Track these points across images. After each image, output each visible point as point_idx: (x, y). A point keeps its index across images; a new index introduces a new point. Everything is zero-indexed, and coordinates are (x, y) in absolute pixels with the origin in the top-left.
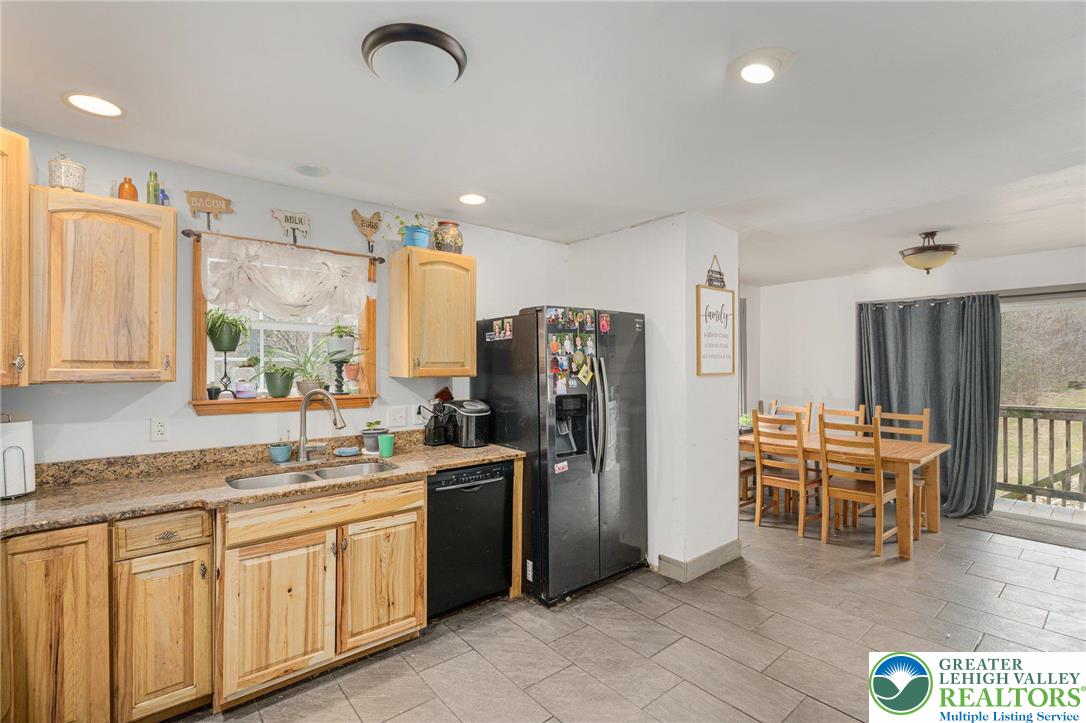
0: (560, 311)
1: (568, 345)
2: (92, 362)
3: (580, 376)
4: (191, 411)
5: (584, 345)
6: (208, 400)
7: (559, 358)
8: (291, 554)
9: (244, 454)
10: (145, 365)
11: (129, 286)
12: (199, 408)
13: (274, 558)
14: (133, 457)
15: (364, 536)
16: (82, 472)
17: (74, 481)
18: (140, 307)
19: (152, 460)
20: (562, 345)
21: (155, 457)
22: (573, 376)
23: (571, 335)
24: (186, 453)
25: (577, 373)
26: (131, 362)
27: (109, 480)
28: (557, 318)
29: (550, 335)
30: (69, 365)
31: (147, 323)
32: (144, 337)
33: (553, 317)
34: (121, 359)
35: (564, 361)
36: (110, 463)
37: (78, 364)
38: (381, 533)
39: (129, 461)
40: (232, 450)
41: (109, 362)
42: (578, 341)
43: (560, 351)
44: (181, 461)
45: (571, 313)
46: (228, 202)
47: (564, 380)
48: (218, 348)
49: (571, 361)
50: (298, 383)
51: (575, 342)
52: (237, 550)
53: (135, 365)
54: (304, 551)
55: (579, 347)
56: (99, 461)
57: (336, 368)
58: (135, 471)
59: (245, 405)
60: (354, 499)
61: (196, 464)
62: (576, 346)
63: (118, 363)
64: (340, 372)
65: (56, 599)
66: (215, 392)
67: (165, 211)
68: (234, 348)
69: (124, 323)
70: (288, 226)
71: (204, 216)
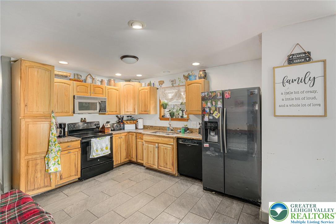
0: (206, 93)
1: (209, 105)
2: (143, 111)
3: (213, 115)
4: (159, 119)
5: (216, 104)
6: (163, 118)
7: (206, 109)
8: (151, 145)
10: (147, 112)
12: (161, 119)
13: (149, 145)
14: (152, 126)
15: (162, 147)
17: (148, 128)
18: (146, 103)
19: (155, 127)
20: (207, 104)
22: (211, 115)
23: (210, 101)
24: (158, 126)
25: (212, 114)
27: (150, 129)
28: (205, 95)
29: (203, 101)
31: (147, 105)
32: (147, 107)
33: (204, 96)
35: (208, 110)
36: (151, 126)
38: (165, 147)
42: (214, 103)
43: (206, 107)
45: (210, 93)
46: (163, 81)
47: (208, 116)
48: (164, 109)
49: (210, 110)
51: (212, 103)
52: (145, 142)
54: (153, 146)
55: (214, 105)
59: (166, 119)
60: (160, 139)
62: (212, 104)
63: (145, 111)
64: (183, 113)
65: (132, 141)
66: (163, 116)
67: (149, 87)
68: (166, 109)
69: (145, 105)
70: (172, 83)
71: (161, 85)
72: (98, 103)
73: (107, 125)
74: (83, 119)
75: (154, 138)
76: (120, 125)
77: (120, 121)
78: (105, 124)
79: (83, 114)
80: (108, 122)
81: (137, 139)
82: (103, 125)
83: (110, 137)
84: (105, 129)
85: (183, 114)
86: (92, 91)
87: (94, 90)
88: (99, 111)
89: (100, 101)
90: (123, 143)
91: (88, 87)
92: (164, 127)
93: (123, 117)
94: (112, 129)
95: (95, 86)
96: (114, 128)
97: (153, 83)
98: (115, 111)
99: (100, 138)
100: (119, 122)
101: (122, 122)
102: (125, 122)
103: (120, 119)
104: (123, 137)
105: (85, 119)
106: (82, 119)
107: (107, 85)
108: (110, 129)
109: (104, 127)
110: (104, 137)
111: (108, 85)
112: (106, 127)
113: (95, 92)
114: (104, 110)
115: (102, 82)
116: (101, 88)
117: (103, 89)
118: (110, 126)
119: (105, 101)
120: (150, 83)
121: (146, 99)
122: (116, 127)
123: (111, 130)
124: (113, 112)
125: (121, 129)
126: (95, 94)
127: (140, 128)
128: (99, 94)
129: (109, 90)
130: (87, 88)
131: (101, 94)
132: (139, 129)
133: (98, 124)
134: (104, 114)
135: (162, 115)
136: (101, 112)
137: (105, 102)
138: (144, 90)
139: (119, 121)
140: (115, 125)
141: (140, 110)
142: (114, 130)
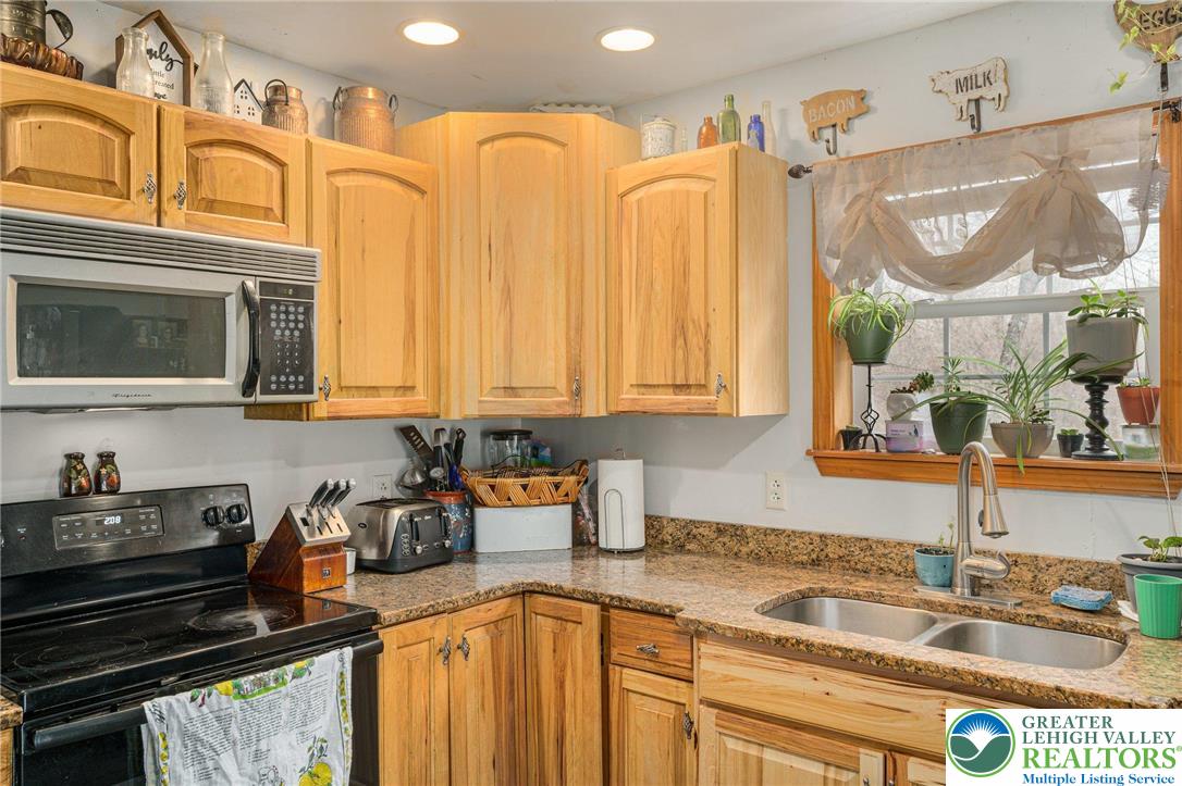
2: (654, 386)
4: (812, 465)
6: (844, 451)
9: (885, 555)
10: (703, 390)
11: (686, 274)
12: (825, 464)
13: (768, 755)
14: (742, 528)
16: (695, 537)
17: (688, 547)
18: (696, 306)
19: (762, 536)
21: (766, 532)
24: (802, 534)
26: (688, 386)
27: (717, 555)
30: (635, 390)
31: (703, 326)
32: (700, 349)
34: (678, 383)
36: (721, 529)
37: (643, 390)
39: (737, 532)
40: (864, 543)
41: (668, 385)
44: (796, 547)
46: (861, 96)
50: (993, 426)
52: (716, 711)
53: (693, 390)
54: (819, 767)
56: (709, 524)
57: (1087, 396)
58: (745, 550)
59: (896, 462)
61: (814, 556)
63: (679, 388)
64: (1097, 403)
65: (561, 685)
66: (851, 437)
67: (721, 151)
68: (881, 361)
69: (681, 330)
70: (962, 99)
71: (828, 134)
72: (232, 305)
73: (323, 523)
74: (91, 462)
75: (831, 688)
76: (439, 512)
77: (437, 473)
78: (298, 515)
79: (82, 408)
80: (328, 495)
81: (614, 672)
82: (287, 519)
83: (348, 652)
84: (300, 565)
85: (1098, 420)
86: (175, 177)
87: (194, 167)
88: (248, 387)
89: (250, 284)
90: (471, 706)
91: (127, 134)
92: (866, 544)
93: (460, 443)
94: (371, 554)
95: (211, 125)
96: (382, 546)
97: (757, 120)
98: (399, 383)
99: (246, 681)
100: (430, 483)
101: (454, 483)
102: (482, 490)
103: (429, 457)
104: (478, 639)
105: (106, 458)
106: (74, 459)
107: (320, 134)
108: (351, 557)
109: (297, 541)
110: (290, 668)
111: (333, 138)
112: (309, 540)
113: (205, 192)
114: (296, 373)
115: (274, 104)
116: (268, 156)
117: (281, 165)
118: (347, 532)
119: (300, 279)
120: (733, 114)
121: (696, 268)
122: (405, 537)
123: (362, 567)
124: (373, 390)
125: (444, 558)
126: (210, 205)
127: (615, 544)
128: (247, 210)
129: (340, 181)
130: (117, 141)
131: (267, 212)
132: (610, 552)
133: (236, 513)
134: (297, 412)
135: (841, 422)
136: (266, 391)
137: (307, 292)
138: (669, 185)
139: (426, 474)
140: (397, 513)
141: (630, 375)
142: (382, 567)
